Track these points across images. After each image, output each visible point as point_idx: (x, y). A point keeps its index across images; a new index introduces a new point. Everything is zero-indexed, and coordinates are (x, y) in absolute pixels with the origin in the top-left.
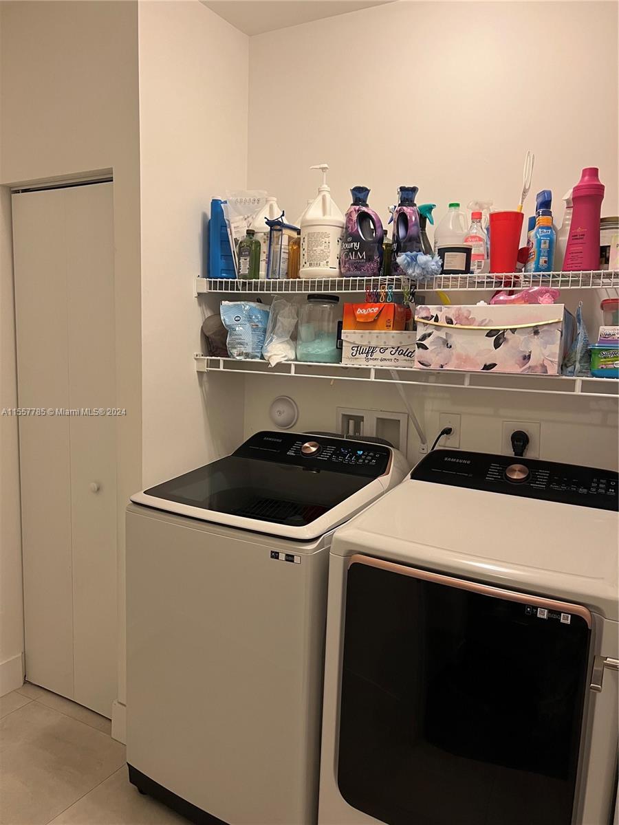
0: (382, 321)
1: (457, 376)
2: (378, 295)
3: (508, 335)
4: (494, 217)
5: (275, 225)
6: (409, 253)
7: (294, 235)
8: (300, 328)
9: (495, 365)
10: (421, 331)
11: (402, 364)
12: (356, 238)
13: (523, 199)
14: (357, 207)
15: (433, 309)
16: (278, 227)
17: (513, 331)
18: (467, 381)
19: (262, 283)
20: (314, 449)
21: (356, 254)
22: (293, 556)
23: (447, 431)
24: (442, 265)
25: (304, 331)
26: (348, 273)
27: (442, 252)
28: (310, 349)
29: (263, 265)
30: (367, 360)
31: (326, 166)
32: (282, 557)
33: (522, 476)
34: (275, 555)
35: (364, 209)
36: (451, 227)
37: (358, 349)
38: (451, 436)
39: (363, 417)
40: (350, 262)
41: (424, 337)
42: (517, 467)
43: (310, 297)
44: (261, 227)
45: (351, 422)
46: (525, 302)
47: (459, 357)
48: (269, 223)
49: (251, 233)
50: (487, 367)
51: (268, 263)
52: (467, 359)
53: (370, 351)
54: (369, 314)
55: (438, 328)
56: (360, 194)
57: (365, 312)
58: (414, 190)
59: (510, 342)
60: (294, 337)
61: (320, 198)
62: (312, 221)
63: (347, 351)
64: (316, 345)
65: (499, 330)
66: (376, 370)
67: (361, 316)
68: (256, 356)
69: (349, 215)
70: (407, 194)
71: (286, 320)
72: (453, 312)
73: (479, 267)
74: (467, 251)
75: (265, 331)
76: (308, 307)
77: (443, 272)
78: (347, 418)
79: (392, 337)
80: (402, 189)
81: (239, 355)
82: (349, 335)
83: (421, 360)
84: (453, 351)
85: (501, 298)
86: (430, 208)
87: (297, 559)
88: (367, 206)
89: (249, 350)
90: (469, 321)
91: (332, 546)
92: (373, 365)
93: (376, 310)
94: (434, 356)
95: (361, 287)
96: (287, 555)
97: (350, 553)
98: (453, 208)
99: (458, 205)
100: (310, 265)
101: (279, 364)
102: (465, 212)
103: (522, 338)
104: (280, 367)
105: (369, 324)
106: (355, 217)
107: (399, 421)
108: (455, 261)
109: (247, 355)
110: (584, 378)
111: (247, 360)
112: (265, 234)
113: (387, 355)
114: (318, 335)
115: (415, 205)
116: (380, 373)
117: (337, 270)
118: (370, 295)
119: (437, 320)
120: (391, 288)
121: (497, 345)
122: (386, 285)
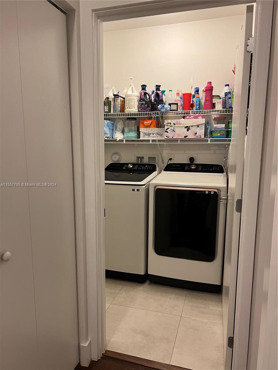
0: (152, 125)
1: (176, 140)
2: (152, 117)
3: (191, 127)
4: (184, 95)
5: (116, 96)
6: (162, 105)
7: (122, 99)
8: (125, 128)
9: (187, 136)
10: (166, 127)
11: (160, 138)
12: (144, 100)
13: (191, 89)
14: (144, 91)
15: (169, 121)
16: (117, 96)
17: (192, 126)
18: (179, 141)
19: (111, 114)
21: (144, 105)
22: (139, 190)
23: (171, 159)
24: (170, 108)
25: (126, 130)
26: (142, 111)
27: (170, 104)
28: (129, 135)
29: (112, 108)
30: (148, 137)
31: (132, 78)
33: (195, 168)
34: (134, 190)
35: (145, 91)
36: (170, 97)
37: (145, 134)
38: (172, 161)
39: (144, 157)
40: (140, 107)
41: (167, 129)
42: (193, 165)
43: (128, 118)
44: (111, 96)
46: (195, 118)
47: (177, 134)
48: (114, 95)
49: (108, 98)
50: (185, 137)
51: (114, 108)
52: (179, 135)
53: (149, 135)
54: (148, 123)
55: (171, 126)
56: (144, 87)
57: (147, 123)
58: (160, 86)
59: (191, 130)
60: (123, 132)
61: (131, 88)
62: (128, 95)
63: (141, 135)
64: (130, 134)
65: (188, 126)
66: (152, 140)
67: (146, 124)
68: (111, 138)
69: (141, 93)
70: (158, 87)
71: (120, 126)
72: (175, 121)
73: (179, 109)
74: (177, 104)
75: (113, 130)
76: (127, 121)
77: (171, 110)
78: (138, 158)
79: (156, 130)
81: (106, 138)
82: (142, 130)
83: (167, 136)
84: (176, 133)
85: (188, 117)
86: (164, 91)
88: (146, 90)
89: (109, 136)
90: (180, 124)
91: (150, 185)
92: (150, 139)
93: (150, 122)
94: (170, 135)
95: (146, 115)
96: (137, 189)
97: (156, 186)
98: (170, 91)
99: (172, 91)
100: (129, 108)
101: (120, 140)
102: (174, 93)
103: (194, 128)
105: (148, 126)
106: (143, 94)
107: (155, 157)
108: (174, 107)
109: (108, 137)
110: (211, 139)
111: (108, 139)
112: (112, 99)
113: (154, 135)
114: (130, 131)
115: (160, 90)
117: (137, 110)
118: (149, 117)
119: (171, 124)
120: (155, 115)
121: (188, 130)
122: (154, 114)
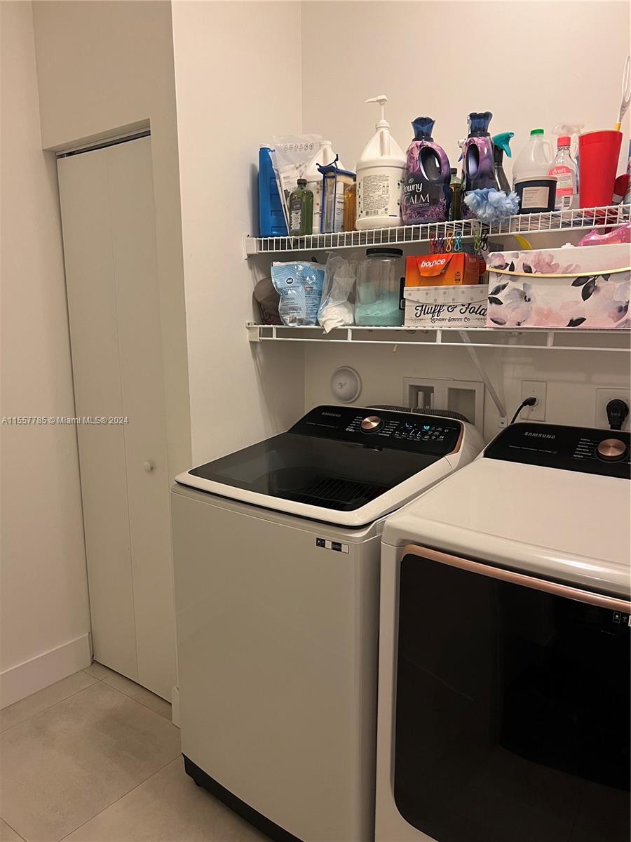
0: (450, 275)
1: (538, 335)
2: (443, 244)
3: (600, 283)
4: (584, 140)
5: (328, 172)
6: (478, 190)
7: (350, 181)
8: (358, 287)
9: (583, 320)
10: (493, 283)
11: (474, 324)
12: (418, 178)
14: (419, 143)
15: (508, 256)
16: (332, 174)
17: (606, 277)
18: (550, 340)
19: (315, 240)
20: (375, 425)
21: (418, 197)
22: (340, 545)
23: (530, 402)
24: (520, 204)
25: (362, 291)
26: (410, 220)
27: (519, 188)
28: (369, 312)
29: (316, 219)
30: (433, 320)
31: (384, 97)
32: (328, 545)
33: (617, 453)
34: (321, 543)
35: (428, 144)
36: (533, 159)
37: (423, 308)
38: (535, 408)
39: (433, 388)
40: (412, 208)
41: (497, 291)
42: (611, 442)
43: (370, 251)
44: (314, 175)
45: (420, 394)
46: (622, 242)
47: (540, 312)
48: (321, 169)
49: (302, 183)
50: (574, 323)
51: (322, 216)
52: (548, 315)
53: (436, 310)
54: (434, 267)
55: (514, 278)
56: (423, 127)
57: (430, 265)
58: (487, 116)
59: (602, 292)
60: (352, 299)
61: (377, 136)
62: (367, 162)
63: (410, 311)
64: (376, 307)
65: (588, 277)
66: (443, 332)
67: (426, 269)
68: (312, 323)
69: (410, 153)
70: (479, 122)
71: (343, 280)
72: (532, 258)
73: (567, 204)
74: (551, 184)
75: (320, 293)
76: (366, 263)
77: (521, 211)
78: (416, 389)
79: (461, 292)
80: (473, 116)
81: (292, 322)
82: (412, 293)
83: (495, 317)
84: (533, 305)
85: (593, 238)
86: (507, 138)
87: (344, 548)
88: (431, 140)
89: (302, 315)
90: (552, 267)
91: (383, 534)
92: (438, 326)
93: (443, 262)
94: (509, 312)
95: (424, 237)
96: (333, 543)
97: (403, 543)
98: (535, 135)
99: (541, 131)
100: (367, 213)
101: (334, 330)
102: (551, 140)
103: (617, 285)
104: (337, 333)
105: (435, 279)
106: (417, 153)
107: (475, 391)
108: (537, 197)
109: (301, 321)
111: (301, 326)
112: (318, 184)
113: (456, 314)
114: (379, 296)
115: (489, 135)
116: (448, 335)
117: (398, 218)
118: (435, 244)
119: (512, 268)
120: (459, 234)
121: (586, 295)
122: (454, 232)
